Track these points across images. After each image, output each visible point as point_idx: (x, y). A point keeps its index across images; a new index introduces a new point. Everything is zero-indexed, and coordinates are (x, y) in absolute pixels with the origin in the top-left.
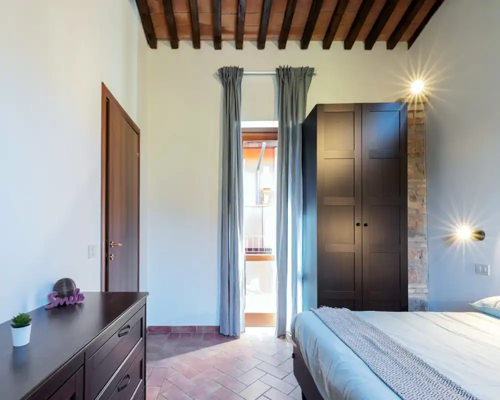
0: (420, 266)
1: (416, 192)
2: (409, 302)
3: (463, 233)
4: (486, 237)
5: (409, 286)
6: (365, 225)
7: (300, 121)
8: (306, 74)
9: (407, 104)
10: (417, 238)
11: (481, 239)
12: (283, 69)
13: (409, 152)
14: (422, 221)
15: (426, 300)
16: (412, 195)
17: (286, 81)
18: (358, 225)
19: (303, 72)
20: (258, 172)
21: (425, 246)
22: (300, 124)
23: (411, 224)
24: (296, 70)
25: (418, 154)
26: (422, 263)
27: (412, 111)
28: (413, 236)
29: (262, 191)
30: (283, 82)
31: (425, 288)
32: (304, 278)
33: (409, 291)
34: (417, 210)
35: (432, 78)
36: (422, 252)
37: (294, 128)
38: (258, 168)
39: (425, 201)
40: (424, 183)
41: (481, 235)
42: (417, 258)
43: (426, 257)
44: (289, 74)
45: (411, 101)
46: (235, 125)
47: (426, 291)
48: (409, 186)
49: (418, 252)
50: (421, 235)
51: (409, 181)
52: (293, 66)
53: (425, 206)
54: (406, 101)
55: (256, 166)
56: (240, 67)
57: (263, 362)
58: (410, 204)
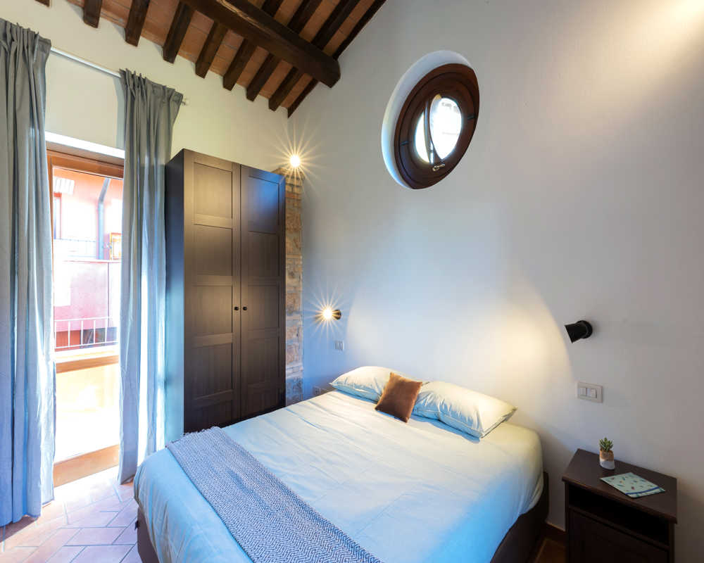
0: (297, 344)
1: (294, 269)
2: (287, 383)
3: (327, 314)
4: (342, 317)
5: (287, 367)
6: (245, 309)
7: (162, 161)
8: (171, 99)
9: (288, 176)
10: (295, 316)
11: (338, 318)
12: (133, 76)
13: (287, 226)
14: (299, 298)
15: (302, 377)
16: (291, 271)
17: (138, 95)
18: (236, 309)
19: (166, 94)
20: (102, 206)
21: (301, 323)
22: (162, 166)
23: (289, 301)
24: (154, 86)
25: (296, 230)
26: (298, 341)
27: (292, 185)
28: (291, 314)
29: (108, 236)
30: (132, 93)
31: (300, 366)
32: (167, 383)
33: (287, 372)
34: (295, 287)
35: (307, 153)
36: (298, 329)
37: (151, 168)
38: (102, 199)
39: (301, 277)
40: (300, 259)
41: (338, 315)
42: (295, 336)
43: (302, 335)
44: (143, 86)
45: (291, 174)
46: (28, 133)
47: (302, 368)
48: (287, 262)
49: (295, 330)
50: (298, 312)
51: (287, 256)
52: (151, 78)
53: (301, 283)
54: (286, 174)
55: (98, 197)
56: (43, 35)
57: (87, 546)
58: (288, 280)
